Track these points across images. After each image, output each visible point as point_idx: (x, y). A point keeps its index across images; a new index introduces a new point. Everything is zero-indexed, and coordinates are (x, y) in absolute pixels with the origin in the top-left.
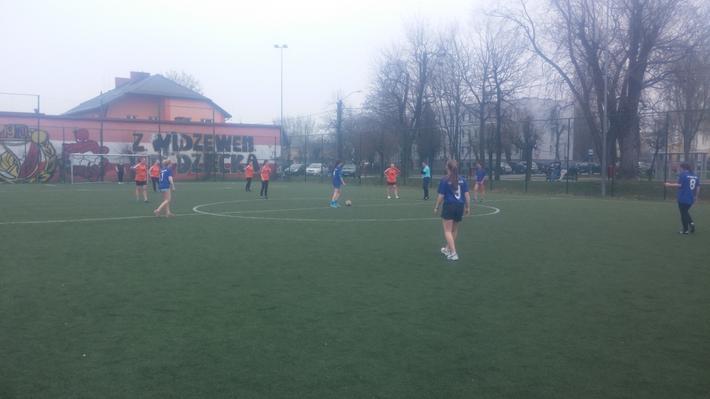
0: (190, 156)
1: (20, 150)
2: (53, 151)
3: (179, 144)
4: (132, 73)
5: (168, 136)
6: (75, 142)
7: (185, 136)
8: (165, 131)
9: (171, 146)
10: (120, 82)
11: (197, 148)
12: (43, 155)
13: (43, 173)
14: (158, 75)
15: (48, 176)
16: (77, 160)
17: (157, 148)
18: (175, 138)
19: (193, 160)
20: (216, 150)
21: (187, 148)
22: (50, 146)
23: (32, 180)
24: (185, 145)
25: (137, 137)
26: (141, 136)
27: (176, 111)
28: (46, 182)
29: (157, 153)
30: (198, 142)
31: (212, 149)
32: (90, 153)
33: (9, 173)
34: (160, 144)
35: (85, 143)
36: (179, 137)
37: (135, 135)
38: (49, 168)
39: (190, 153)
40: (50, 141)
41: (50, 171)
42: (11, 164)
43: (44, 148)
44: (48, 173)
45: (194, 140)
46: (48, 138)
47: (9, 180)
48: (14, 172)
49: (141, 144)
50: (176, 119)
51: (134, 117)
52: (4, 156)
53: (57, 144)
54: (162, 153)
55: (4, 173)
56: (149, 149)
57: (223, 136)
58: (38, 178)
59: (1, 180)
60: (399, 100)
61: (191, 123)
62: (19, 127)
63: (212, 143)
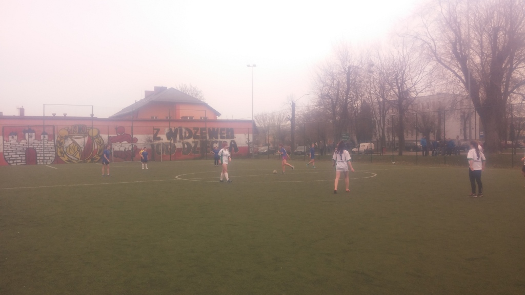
0: (191, 143)
1: (81, 141)
2: (102, 142)
3: (183, 135)
4: (155, 87)
5: (176, 130)
6: (116, 135)
7: (187, 129)
8: (174, 126)
9: (178, 136)
10: (148, 94)
11: (195, 137)
12: (96, 144)
13: (96, 156)
14: (172, 88)
16: (119, 147)
17: (169, 138)
18: (181, 130)
19: (193, 145)
20: (208, 138)
21: (189, 137)
22: (100, 139)
23: (89, 161)
24: (187, 135)
25: (155, 131)
26: (158, 130)
27: (184, 112)
28: (98, 162)
29: (169, 141)
30: (196, 133)
31: (206, 137)
32: (125, 142)
33: (75, 157)
34: (171, 135)
35: (123, 136)
36: (184, 130)
37: (154, 129)
39: (191, 141)
40: (101, 135)
42: (76, 150)
43: (96, 140)
45: (193, 132)
46: (99, 133)
47: (75, 162)
48: (78, 156)
49: (158, 136)
50: (182, 117)
51: (156, 117)
52: (72, 145)
53: (105, 137)
54: (172, 142)
55: (71, 157)
56: (164, 138)
57: (214, 129)
58: (93, 160)
59: (69, 161)
60: (332, 100)
61: (192, 120)
62: (81, 126)
63: (206, 133)
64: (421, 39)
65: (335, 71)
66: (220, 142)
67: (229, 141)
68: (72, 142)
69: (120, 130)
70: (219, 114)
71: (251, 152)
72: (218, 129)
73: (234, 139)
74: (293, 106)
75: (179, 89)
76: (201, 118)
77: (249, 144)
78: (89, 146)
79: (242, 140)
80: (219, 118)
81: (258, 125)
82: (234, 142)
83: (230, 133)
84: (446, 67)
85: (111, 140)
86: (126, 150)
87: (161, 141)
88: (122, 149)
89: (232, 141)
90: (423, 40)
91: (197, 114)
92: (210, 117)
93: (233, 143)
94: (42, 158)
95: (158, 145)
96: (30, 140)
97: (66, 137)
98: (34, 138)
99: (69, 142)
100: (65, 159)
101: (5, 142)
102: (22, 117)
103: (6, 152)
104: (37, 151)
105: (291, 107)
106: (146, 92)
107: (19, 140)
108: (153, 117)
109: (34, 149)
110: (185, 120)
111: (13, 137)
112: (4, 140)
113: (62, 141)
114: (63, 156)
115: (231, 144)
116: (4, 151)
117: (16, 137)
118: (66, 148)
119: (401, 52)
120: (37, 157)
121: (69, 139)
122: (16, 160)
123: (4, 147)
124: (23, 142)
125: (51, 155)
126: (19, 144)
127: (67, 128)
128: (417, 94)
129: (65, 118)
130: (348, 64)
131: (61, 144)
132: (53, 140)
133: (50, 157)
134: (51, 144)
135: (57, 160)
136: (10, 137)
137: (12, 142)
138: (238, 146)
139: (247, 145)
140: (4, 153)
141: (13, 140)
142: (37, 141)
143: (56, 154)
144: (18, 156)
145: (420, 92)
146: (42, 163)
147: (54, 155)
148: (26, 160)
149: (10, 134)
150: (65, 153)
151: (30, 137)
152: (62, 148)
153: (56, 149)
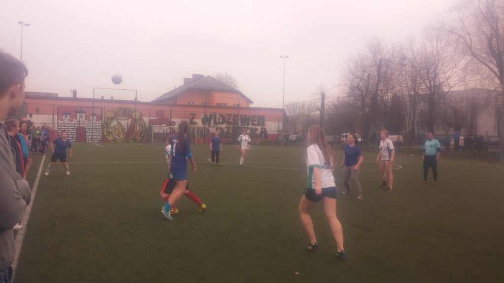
0: (224, 128)
1: (125, 123)
2: (143, 124)
3: (217, 120)
4: (193, 75)
5: (211, 116)
6: (156, 118)
7: (221, 115)
8: (209, 112)
9: (212, 121)
10: (187, 81)
11: (228, 123)
12: (138, 126)
13: (137, 137)
14: (209, 76)
15: (140, 139)
16: (157, 129)
17: (204, 123)
18: (215, 116)
19: (226, 130)
20: (240, 124)
21: (223, 123)
22: (142, 121)
23: (132, 141)
24: (221, 121)
25: (192, 116)
26: (194, 115)
27: (219, 99)
28: (139, 142)
29: (204, 126)
30: (229, 119)
31: (238, 124)
32: (164, 125)
33: (119, 136)
34: (206, 120)
35: (162, 119)
36: (218, 116)
37: (191, 114)
38: (141, 133)
39: (224, 126)
40: (143, 117)
41: (142, 135)
42: (120, 131)
43: (139, 122)
44: (140, 137)
45: (227, 118)
46: (141, 116)
47: (119, 141)
48: (122, 136)
49: (194, 120)
50: (216, 104)
51: (193, 103)
52: (117, 126)
53: (146, 119)
54: (207, 126)
55: (116, 136)
56: (199, 123)
57: (246, 116)
58: (135, 140)
59: (114, 140)
60: (362, 91)
61: (226, 107)
62: (126, 109)
63: (238, 120)
64: (456, 33)
65: (366, 63)
66: (251, 129)
67: (259, 128)
68: (117, 123)
69: (160, 114)
70: (252, 102)
71: (280, 140)
72: (250, 116)
73: (265, 127)
74: (323, 96)
75: (215, 77)
76: (234, 105)
77: (279, 131)
78: (132, 128)
79: (272, 127)
80: (251, 106)
81: (288, 114)
82: (265, 129)
83: (261, 120)
84: (481, 62)
85: (152, 122)
86: (165, 132)
87: (196, 125)
88: (161, 131)
89: (262, 128)
90: (459, 35)
91: (231, 101)
92: (243, 104)
93: (263, 130)
94: (91, 137)
95: (194, 129)
96: (81, 119)
97: (112, 119)
98: (84, 118)
99: (114, 123)
100: (110, 138)
101: (59, 121)
102: (75, 99)
103: (60, 130)
104: (86, 130)
105: (320, 98)
106: (185, 79)
107: (71, 120)
108: (190, 103)
109: (84, 128)
110: (219, 106)
111: (66, 117)
112: (58, 119)
113: (108, 121)
114: (109, 136)
115: (261, 131)
116: (58, 128)
117: (68, 117)
118: (112, 128)
119: (435, 46)
120: (86, 135)
121: (115, 120)
122: (68, 137)
123: (58, 125)
124: (75, 121)
125: (98, 134)
126: (71, 123)
127: (113, 110)
128: (450, 88)
129: (112, 101)
130: (379, 57)
131: (107, 124)
132: (100, 121)
133: (97, 136)
134: (98, 124)
135: (104, 139)
136: (64, 116)
137: (65, 121)
138: (268, 133)
139: (277, 133)
140: (58, 130)
141: (66, 119)
142: (87, 121)
143: (103, 133)
144: (70, 134)
145: (452, 87)
146: (90, 141)
147: (101, 135)
148: (76, 137)
149: (64, 114)
150: (110, 132)
151: (81, 117)
152: (108, 128)
153: (102, 129)
